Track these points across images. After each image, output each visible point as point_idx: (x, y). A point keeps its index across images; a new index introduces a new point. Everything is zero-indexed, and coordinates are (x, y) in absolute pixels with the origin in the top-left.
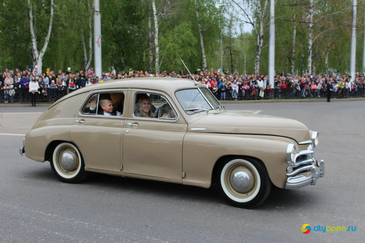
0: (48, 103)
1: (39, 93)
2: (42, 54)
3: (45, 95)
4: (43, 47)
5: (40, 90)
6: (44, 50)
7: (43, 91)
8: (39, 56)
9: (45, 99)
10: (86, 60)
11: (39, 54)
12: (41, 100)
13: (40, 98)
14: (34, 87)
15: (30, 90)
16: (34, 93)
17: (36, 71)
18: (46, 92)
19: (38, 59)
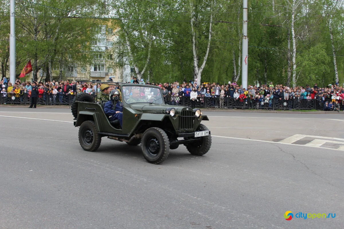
0: (204, 108)
1: (198, 101)
2: (201, 70)
3: (202, 102)
4: (202, 64)
5: (198, 98)
6: (203, 67)
7: (201, 99)
8: (199, 72)
9: (202, 105)
10: (235, 75)
11: (199, 70)
12: (199, 106)
13: (198, 104)
14: (194, 96)
15: (191, 99)
16: (194, 100)
17: (196, 83)
18: (203, 100)
19: (198, 74)
